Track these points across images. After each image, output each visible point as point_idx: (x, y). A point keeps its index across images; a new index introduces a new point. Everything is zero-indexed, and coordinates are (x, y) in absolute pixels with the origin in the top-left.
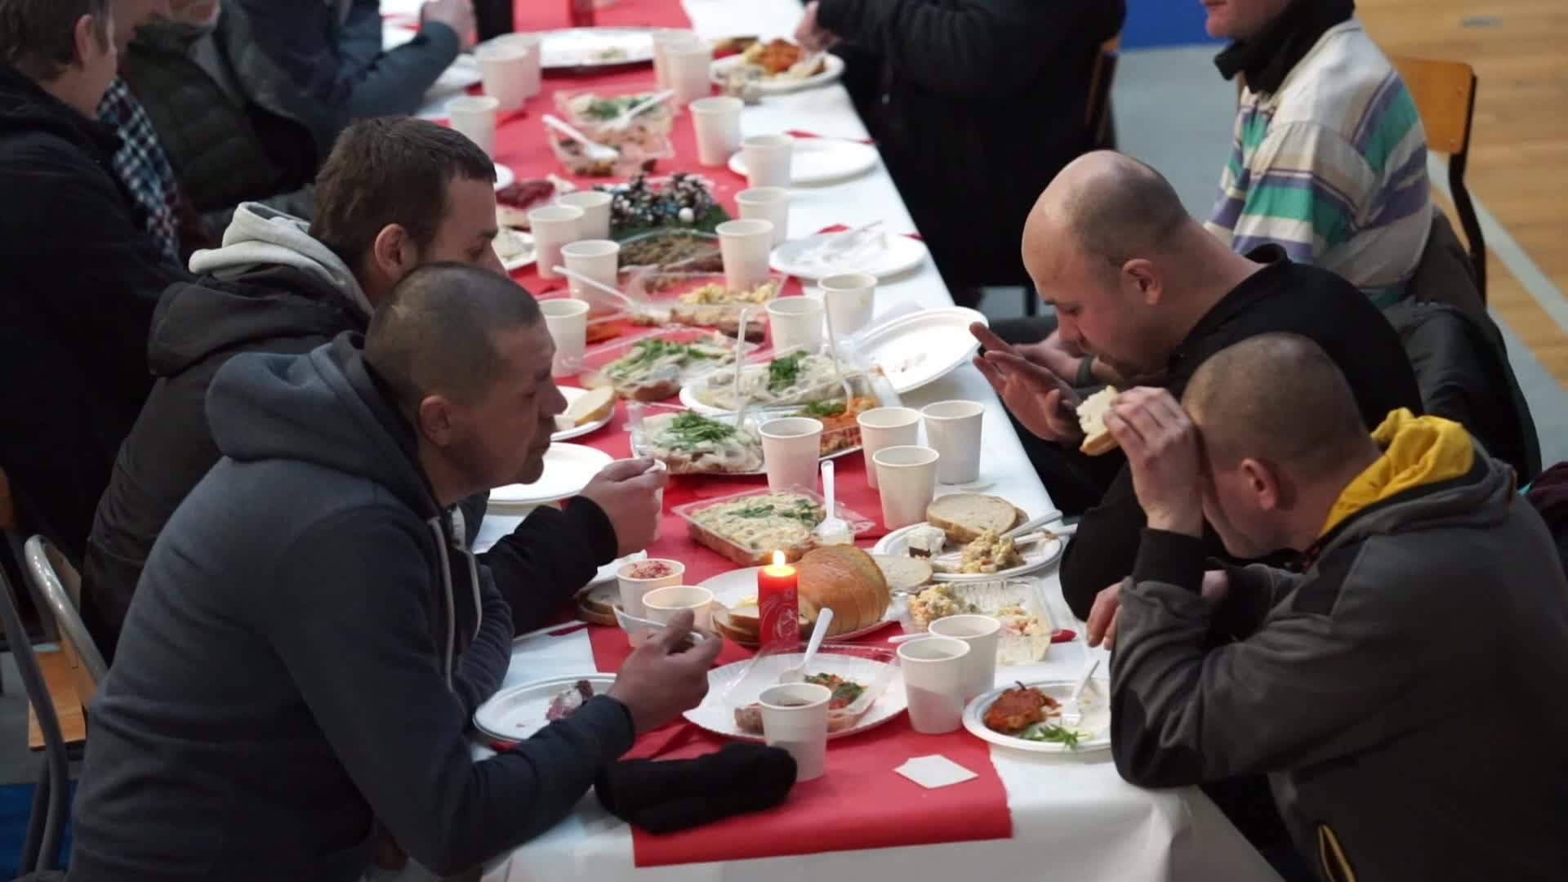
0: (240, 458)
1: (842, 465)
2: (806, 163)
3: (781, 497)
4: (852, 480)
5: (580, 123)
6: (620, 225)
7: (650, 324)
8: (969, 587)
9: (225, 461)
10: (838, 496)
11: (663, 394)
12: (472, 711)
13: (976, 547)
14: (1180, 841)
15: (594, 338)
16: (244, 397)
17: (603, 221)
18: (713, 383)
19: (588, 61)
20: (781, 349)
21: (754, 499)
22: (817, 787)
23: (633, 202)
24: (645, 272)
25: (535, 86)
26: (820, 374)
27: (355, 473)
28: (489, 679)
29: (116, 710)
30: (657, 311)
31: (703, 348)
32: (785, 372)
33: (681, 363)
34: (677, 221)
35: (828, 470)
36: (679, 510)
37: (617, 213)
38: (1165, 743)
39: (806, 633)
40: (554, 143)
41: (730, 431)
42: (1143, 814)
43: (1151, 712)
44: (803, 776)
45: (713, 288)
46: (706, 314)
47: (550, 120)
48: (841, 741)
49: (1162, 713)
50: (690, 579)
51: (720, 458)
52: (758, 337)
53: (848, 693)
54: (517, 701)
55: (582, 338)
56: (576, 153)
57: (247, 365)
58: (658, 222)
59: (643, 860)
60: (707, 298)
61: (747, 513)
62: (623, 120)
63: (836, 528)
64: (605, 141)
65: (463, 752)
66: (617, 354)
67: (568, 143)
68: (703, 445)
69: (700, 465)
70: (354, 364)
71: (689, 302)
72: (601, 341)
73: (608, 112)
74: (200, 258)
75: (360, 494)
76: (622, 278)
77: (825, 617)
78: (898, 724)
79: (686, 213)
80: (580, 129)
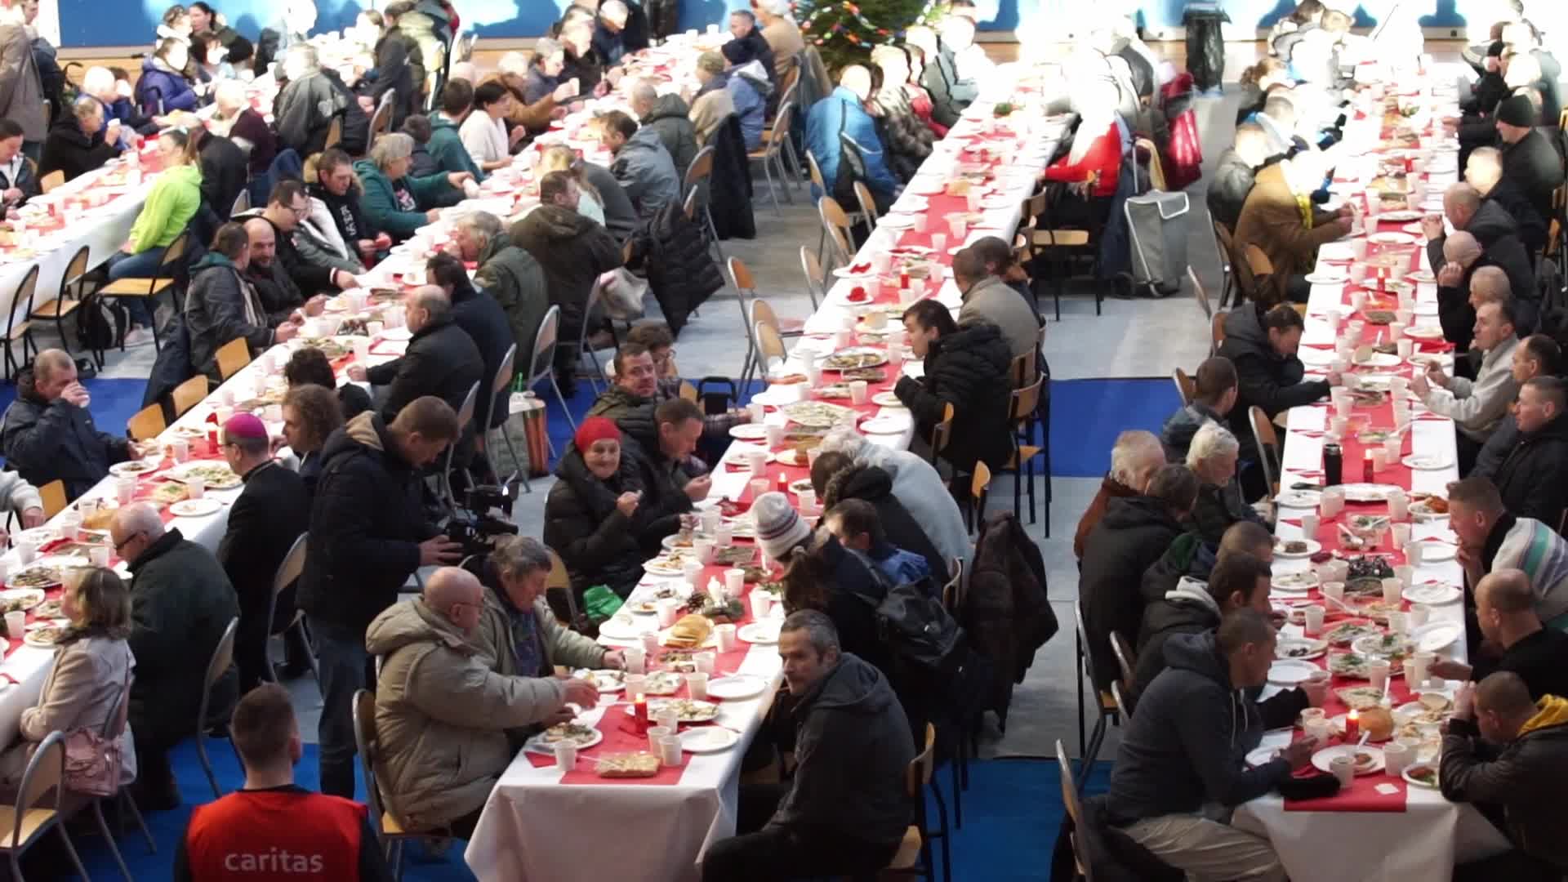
0: (1174, 668)
1: (1393, 678)
2: (1429, 552)
3: (1370, 689)
4: (1398, 683)
5: (1351, 526)
6: (1352, 574)
7: (1352, 616)
8: (1422, 726)
9: (1168, 669)
10: (1390, 689)
11: (1345, 645)
12: (1244, 756)
13: (1429, 712)
14: (1460, 818)
15: (1328, 620)
16: (1176, 648)
17: (1345, 574)
18: (1364, 642)
19: (1363, 499)
20: (1392, 631)
21: (1362, 688)
22: (1348, 791)
23: (1358, 565)
24: (1356, 594)
25: (1341, 507)
26: (1401, 643)
27: (1207, 676)
28: (1255, 744)
29: (1127, 746)
30: (1355, 612)
31: (1364, 628)
32: (1388, 641)
33: (1355, 633)
34: (1373, 574)
35: (1388, 680)
36: (1335, 690)
37: (1351, 569)
38: (1455, 787)
39: (1359, 738)
40: (1339, 535)
41: (1361, 662)
42: (1450, 809)
43: (1449, 777)
44: (1343, 786)
45: (1377, 604)
46: (1372, 613)
47: (1340, 526)
48: (1360, 776)
49: (1453, 777)
50: (1327, 717)
51: (1355, 672)
52: (1383, 624)
53: (1367, 759)
54: (1262, 753)
55: (1322, 619)
56: (1349, 540)
57: (1177, 637)
58: (1365, 574)
59: (1286, 809)
60: (1373, 608)
61: (1357, 694)
62: (1368, 528)
63: (1386, 701)
64: (1359, 536)
65: (1240, 769)
66: (1333, 628)
67: (1345, 535)
68: (1351, 666)
69: (1349, 674)
70: (1211, 641)
71: (1366, 609)
72: (1332, 621)
73: (1365, 523)
74: (1169, 594)
75: (1208, 682)
76: (1345, 598)
77: (1367, 733)
78: (1381, 772)
79: (1377, 571)
80: (1351, 530)
